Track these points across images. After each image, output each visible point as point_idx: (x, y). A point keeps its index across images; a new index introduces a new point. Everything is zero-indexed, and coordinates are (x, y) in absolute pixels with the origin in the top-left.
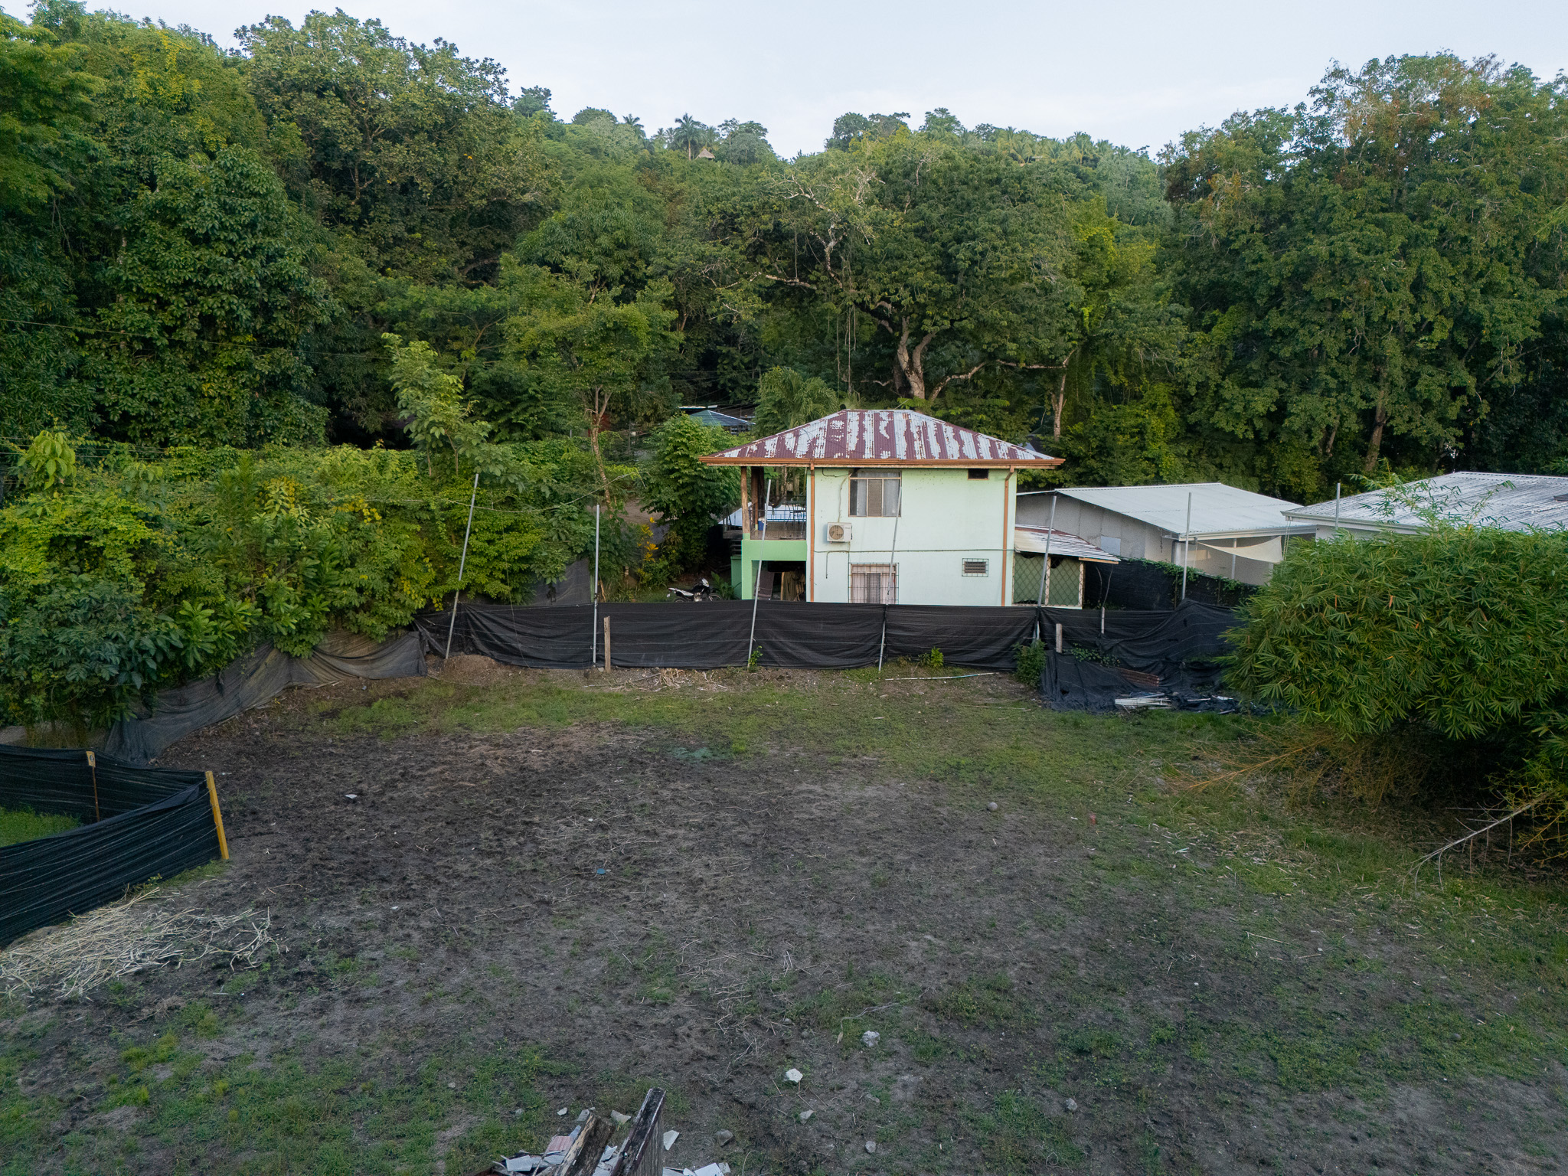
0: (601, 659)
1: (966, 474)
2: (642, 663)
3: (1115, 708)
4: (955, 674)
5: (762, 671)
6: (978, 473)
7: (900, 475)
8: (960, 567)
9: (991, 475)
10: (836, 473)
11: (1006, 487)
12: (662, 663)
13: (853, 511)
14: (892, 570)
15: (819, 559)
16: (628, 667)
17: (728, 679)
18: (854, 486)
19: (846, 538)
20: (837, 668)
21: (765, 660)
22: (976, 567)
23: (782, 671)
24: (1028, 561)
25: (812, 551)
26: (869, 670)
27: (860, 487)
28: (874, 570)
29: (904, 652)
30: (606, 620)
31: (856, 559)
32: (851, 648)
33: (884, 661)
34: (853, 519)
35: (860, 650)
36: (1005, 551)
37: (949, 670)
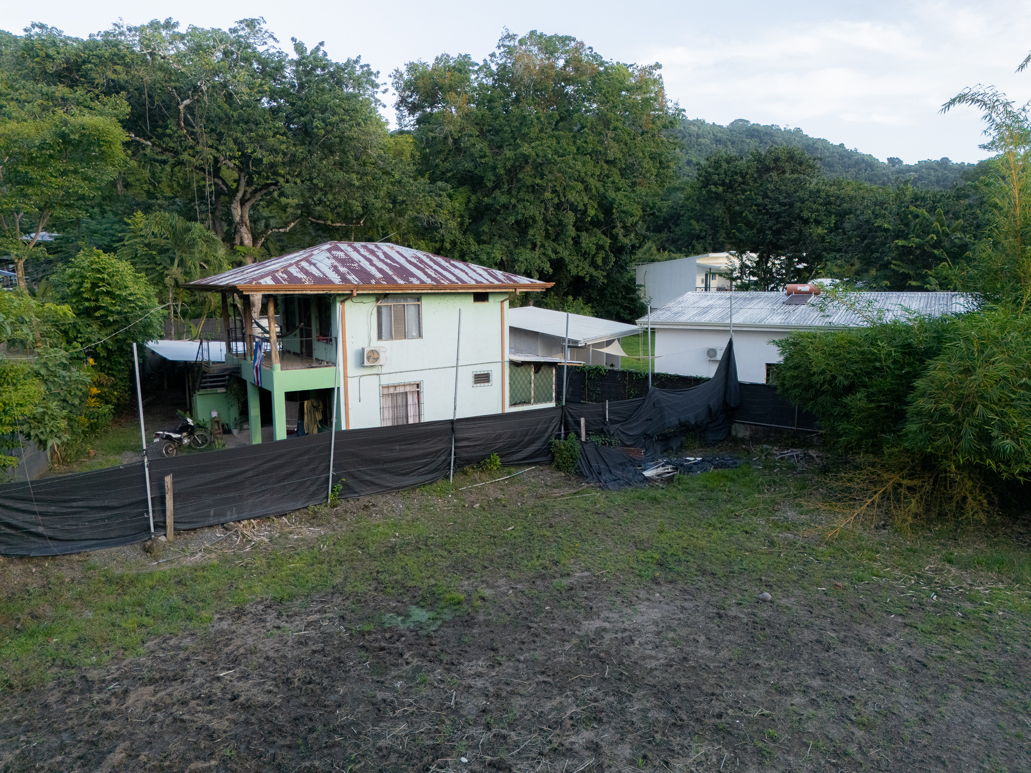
0: (161, 526)
1: (471, 298)
2: (212, 521)
3: (647, 479)
4: (509, 473)
5: (343, 505)
6: (481, 297)
7: (419, 300)
8: (472, 379)
9: (491, 299)
10: (365, 300)
11: (502, 308)
12: (235, 516)
13: (380, 337)
14: (415, 389)
15: (352, 384)
16: (194, 529)
17: (314, 519)
18: (379, 310)
19: (382, 361)
20: (413, 487)
21: (347, 491)
22: (482, 378)
23: (364, 500)
24: (519, 369)
25: (345, 377)
26: (440, 483)
27: (384, 312)
28: (401, 390)
29: (468, 462)
30: (168, 480)
31: (386, 380)
32: (426, 465)
33: (455, 472)
34: (382, 343)
35: (433, 466)
36: (503, 363)
37: (507, 469)
